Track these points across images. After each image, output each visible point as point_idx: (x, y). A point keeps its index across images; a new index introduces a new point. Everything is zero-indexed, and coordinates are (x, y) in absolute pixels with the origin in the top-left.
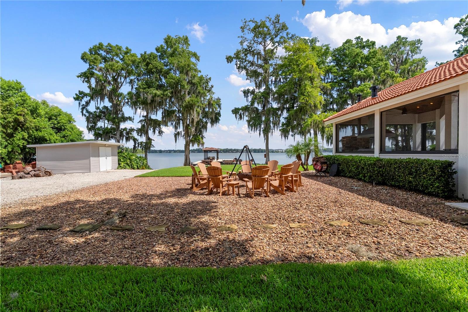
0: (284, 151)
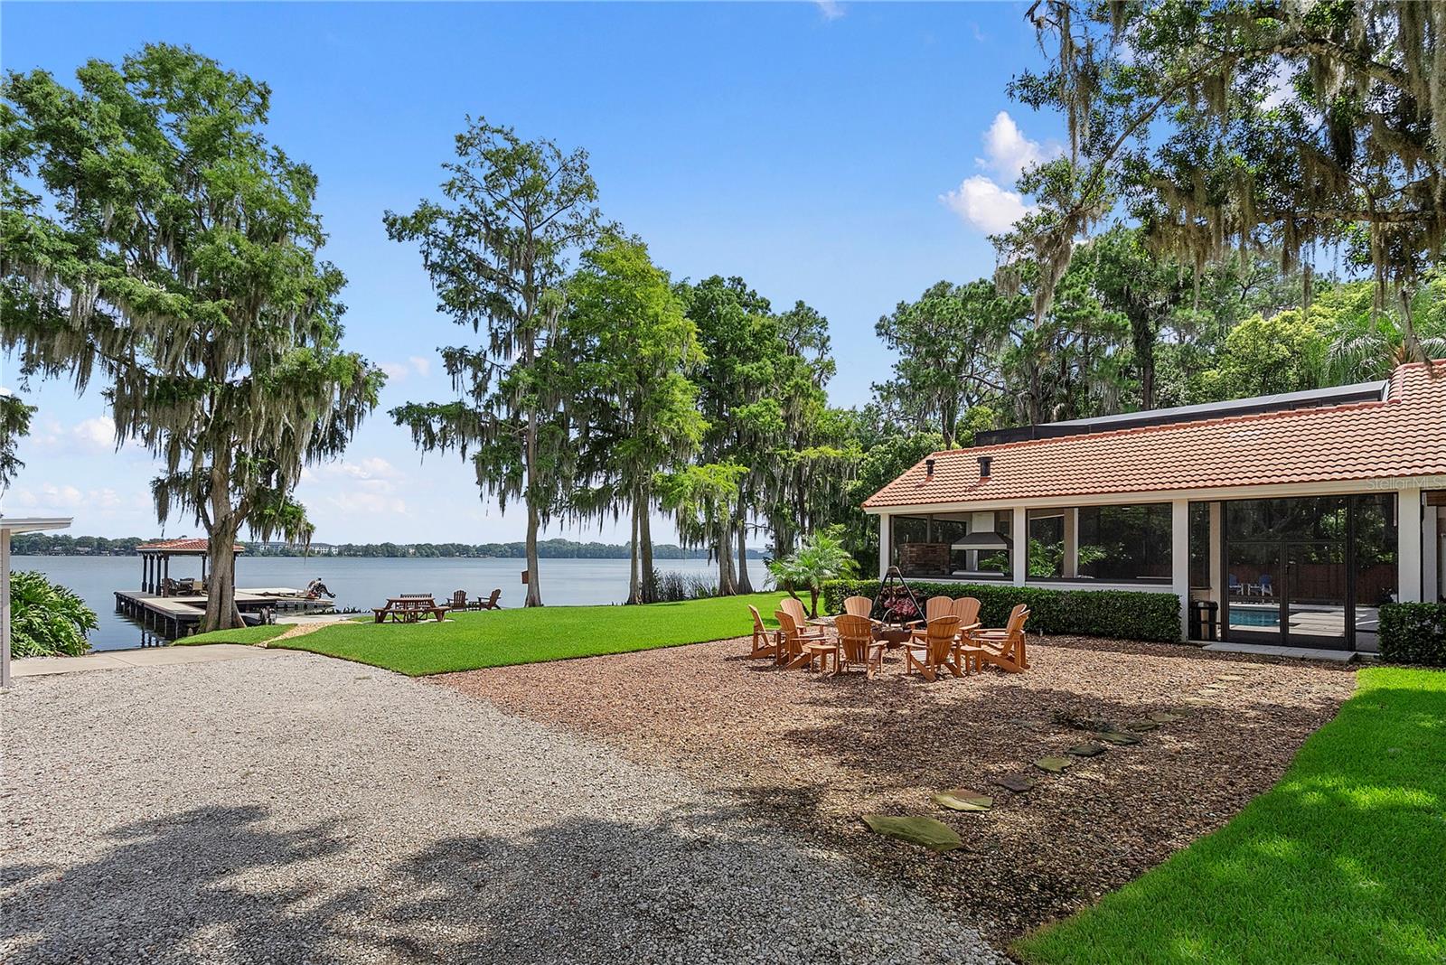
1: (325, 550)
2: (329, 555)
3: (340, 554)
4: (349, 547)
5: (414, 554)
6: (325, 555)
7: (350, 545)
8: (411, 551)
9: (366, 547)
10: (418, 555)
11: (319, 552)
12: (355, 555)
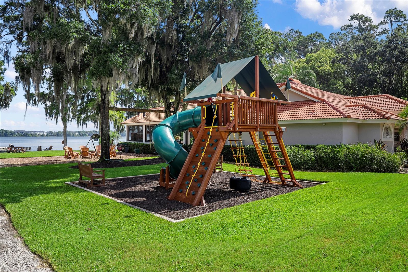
0: (45, 134)
1: (41, 134)
2: (43, 136)
3: (47, 135)
4: (51, 133)
5: (78, 135)
6: (41, 136)
7: (51, 132)
8: (76, 134)
9: (58, 132)
10: (79, 135)
11: (39, 135)
12: (53, 136)
